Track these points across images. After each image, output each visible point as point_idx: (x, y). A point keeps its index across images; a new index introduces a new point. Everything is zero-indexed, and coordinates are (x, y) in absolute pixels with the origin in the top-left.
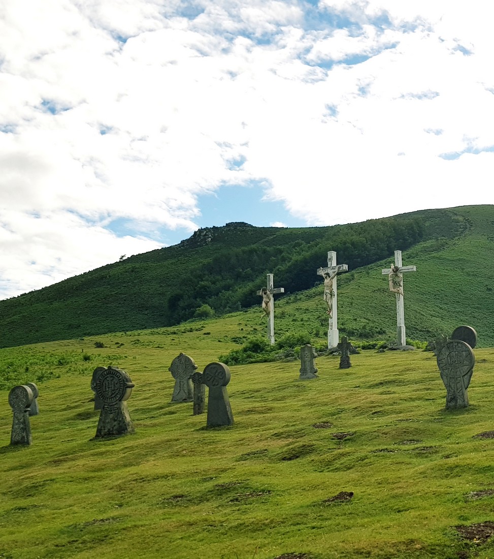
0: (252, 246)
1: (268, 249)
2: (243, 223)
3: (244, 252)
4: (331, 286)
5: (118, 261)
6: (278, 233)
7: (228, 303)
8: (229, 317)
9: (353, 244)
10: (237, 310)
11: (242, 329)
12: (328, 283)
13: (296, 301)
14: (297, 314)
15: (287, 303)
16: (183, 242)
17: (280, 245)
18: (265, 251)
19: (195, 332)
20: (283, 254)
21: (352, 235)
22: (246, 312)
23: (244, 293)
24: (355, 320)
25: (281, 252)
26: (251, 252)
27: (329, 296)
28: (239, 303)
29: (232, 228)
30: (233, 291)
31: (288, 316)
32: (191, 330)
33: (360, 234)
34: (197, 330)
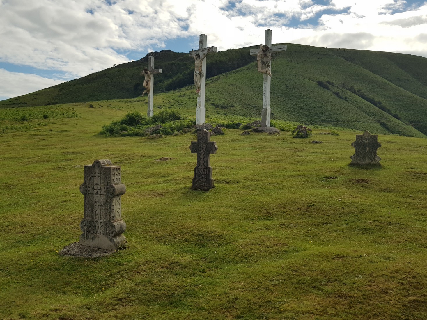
0: (173, 61)
1: (180, 63)
2: (169, 50)
3: (169, 64)
4: (201, 67)
5: (113, 66)
6: (185, 56)
7: (160, 88)
8: (159, 95)
9: (220, 61)
10: (163, 92)
11: (164, 102)
12: (198, 64)
13: (191, 88)
14: (191, 95)
15: (187, 89)
16: (142, 59)
17: (186, 61)
18: (178, 64)
19: (140, 102)
20: (187, 66)
21: (220, 57)
22: (167, 93)
23: (168, 84)
24: (219, 99)
25: (186, 64)
26: (172, 64)
27: (198, 76)
28: (164, 89)
29: (164, 53)
30: (163, 83)
31: (186, 96)
32: (139, 101)
33: (224, 56)
34: (142, 101)
